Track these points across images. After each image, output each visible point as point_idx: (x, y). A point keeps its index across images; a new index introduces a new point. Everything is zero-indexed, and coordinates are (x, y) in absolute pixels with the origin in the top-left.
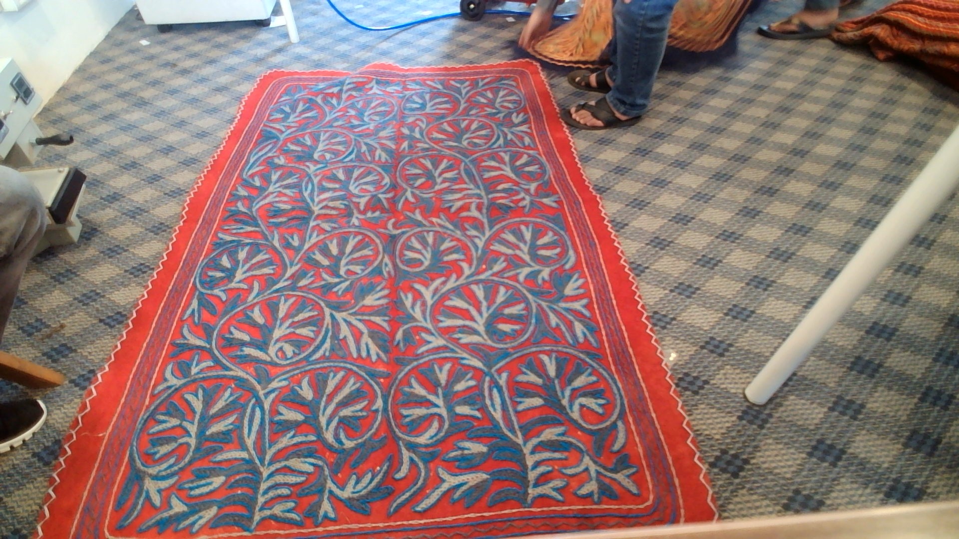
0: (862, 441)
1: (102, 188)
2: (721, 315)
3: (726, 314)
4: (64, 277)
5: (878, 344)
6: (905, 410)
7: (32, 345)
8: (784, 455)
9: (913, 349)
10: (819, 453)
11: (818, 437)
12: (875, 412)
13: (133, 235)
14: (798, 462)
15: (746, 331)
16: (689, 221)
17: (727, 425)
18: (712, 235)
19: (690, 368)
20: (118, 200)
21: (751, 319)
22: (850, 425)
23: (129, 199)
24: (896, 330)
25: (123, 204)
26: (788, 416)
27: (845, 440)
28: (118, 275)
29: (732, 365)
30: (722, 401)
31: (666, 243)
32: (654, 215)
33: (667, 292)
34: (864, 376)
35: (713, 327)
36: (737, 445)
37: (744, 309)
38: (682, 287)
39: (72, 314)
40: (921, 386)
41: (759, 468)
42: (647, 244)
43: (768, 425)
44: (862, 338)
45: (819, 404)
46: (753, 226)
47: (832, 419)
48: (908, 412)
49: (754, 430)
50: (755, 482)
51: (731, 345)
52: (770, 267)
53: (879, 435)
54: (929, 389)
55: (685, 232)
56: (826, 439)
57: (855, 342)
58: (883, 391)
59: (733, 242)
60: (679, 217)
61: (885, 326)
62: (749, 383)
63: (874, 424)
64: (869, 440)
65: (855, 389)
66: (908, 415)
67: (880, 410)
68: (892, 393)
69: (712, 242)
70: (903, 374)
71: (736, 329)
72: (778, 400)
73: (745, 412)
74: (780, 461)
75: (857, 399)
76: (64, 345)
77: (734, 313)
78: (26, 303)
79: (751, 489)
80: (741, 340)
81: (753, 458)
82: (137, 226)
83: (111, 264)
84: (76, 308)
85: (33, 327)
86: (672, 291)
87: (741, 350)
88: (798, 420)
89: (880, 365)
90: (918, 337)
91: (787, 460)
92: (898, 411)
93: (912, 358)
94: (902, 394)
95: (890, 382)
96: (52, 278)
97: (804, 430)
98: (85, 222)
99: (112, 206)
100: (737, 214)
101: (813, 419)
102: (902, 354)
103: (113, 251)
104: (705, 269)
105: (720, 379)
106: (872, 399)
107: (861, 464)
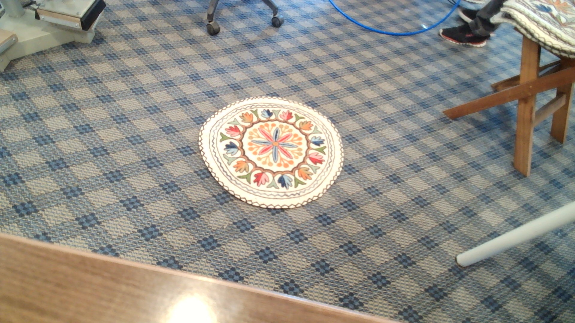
0: (513, 304)
1: (111, 14)
2: (457, 210)
3: (460, 210)
4: (80, 63)
5: (540, 254)
6: (543, 295)
7: (55, 98)
8: (467, 297)
9: (558, 263)
10: (488, 303)
11: (489, 294)
12: (526, 291)
13: (124, 50)
14: (474, 304)
15: (468, 224)
16: (455, 149)
17: (442, 272)
18: (465, 162)
19: (430, 234)
20: (119, 25)
21: (473, 218)
22: (508, 294)
23: (126, 27)
24: (552, 250)
25: (122, 29)
26: (476, 278)
27: (504, 300)
28: (112, 72)
29: (454, 240)
30: (442, 258)
31: (438, 158)
32: (436, 139)
33: (430, 187)
34: (526, 269)
35: (450, 216)
36: (443, 284)
37: (471, 211)
38: (440, 187)
39: (82, 87)
40: (556, 285)
41: (452, 300)
42: (427, 155)
43: (464, 279)
44: (532, 248)
45: (497, 276)
46: (492, 164)
47: (500, 287)
48: (544, 297)
49: (455, 279)
50: (447, 307)
51: (457, 229)
52: (493, 191)
53: (523, 304)
54: (560, 288)
55: (451, 155)
56: (494, 297)
57: (527, 249)
58: (534, 281)
59: (477, 170)
60: (450, 145)
61: (547, 246)
62: (461, 253)
63: (523, 297)
64: (516, 305)
65: (518, 275)
66: (543, 298)
67: (529, 291)
68: (538, 283)
69: (465, 166)
70: (549, 275)
71: (463, 220)
72: (474, 267)
73: (453, 268)
74: (464, 300)
75: (518, 281)
76: (74, 104)
77: (465, 211)
78: (55, 71)
79: (443, 310)
80: (464, 228)
81: (450, 294)
82: (128, 45)
83: (110, 64)
84: (84, 84)
85: (57, 88)
86: (433, 187)
87: (461, 233)
88: (481, 282)
89: (537, 267)
90: (563, 258)
91: (468, 301)
92: (538, 294)
93: (556, 268)
94: (544, 286)
95: (539, 277)
96: (73, 61)
97: (483, 288)
98: (98, 33)
99: (115, 28)
100: (485, 154)
101: (490, 284)
102: (551, 264)
103: (111, 57)
104: (456, 180)
105: (445, 246)
106: (526, 283)
107: (508, 316)
